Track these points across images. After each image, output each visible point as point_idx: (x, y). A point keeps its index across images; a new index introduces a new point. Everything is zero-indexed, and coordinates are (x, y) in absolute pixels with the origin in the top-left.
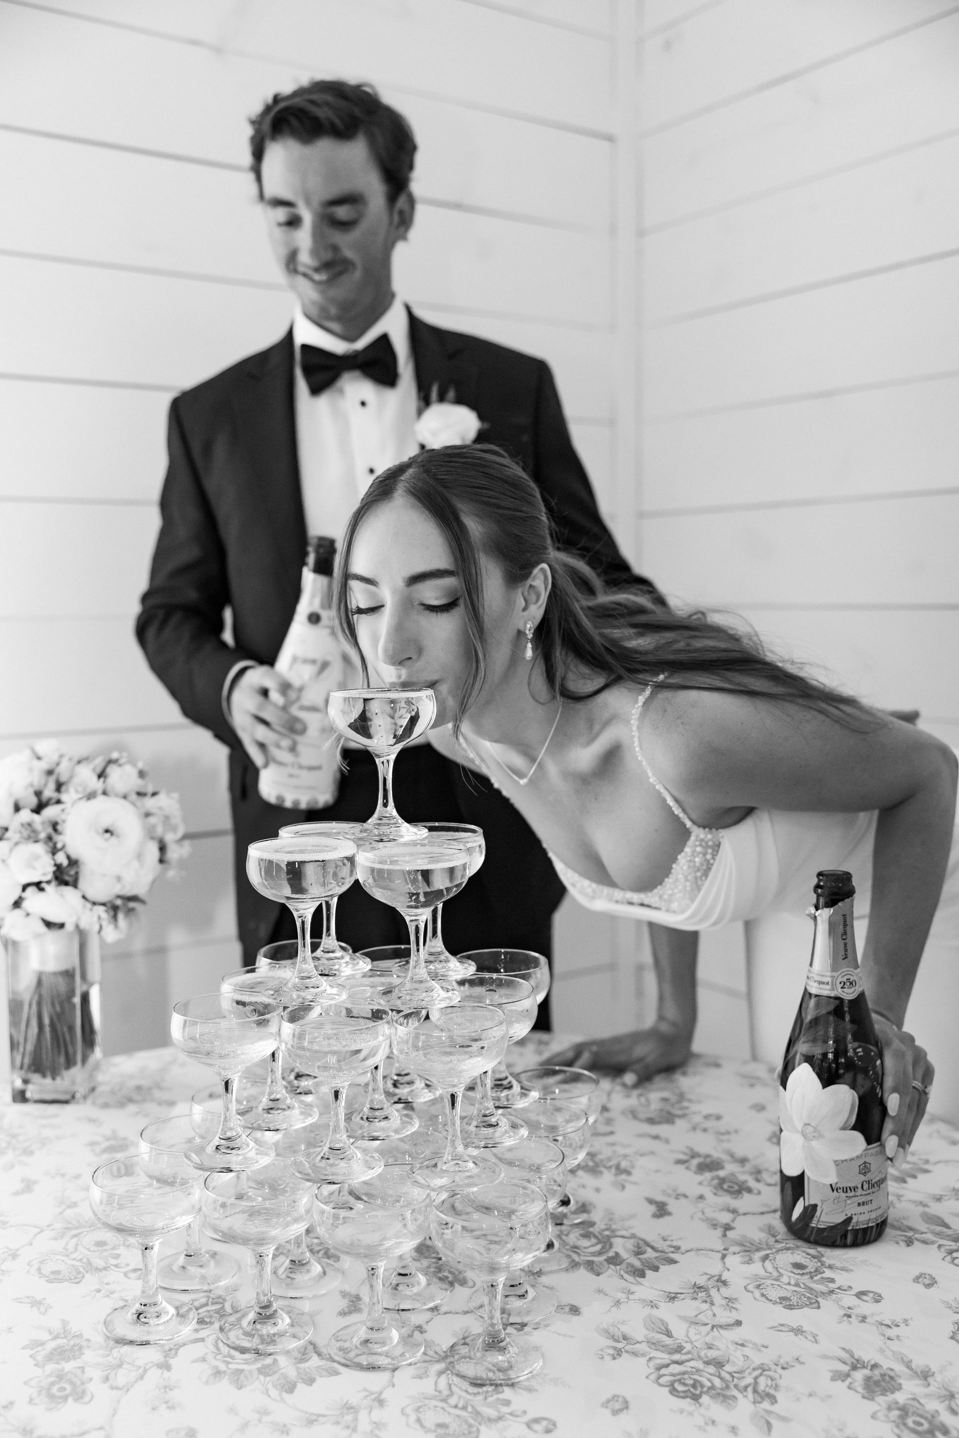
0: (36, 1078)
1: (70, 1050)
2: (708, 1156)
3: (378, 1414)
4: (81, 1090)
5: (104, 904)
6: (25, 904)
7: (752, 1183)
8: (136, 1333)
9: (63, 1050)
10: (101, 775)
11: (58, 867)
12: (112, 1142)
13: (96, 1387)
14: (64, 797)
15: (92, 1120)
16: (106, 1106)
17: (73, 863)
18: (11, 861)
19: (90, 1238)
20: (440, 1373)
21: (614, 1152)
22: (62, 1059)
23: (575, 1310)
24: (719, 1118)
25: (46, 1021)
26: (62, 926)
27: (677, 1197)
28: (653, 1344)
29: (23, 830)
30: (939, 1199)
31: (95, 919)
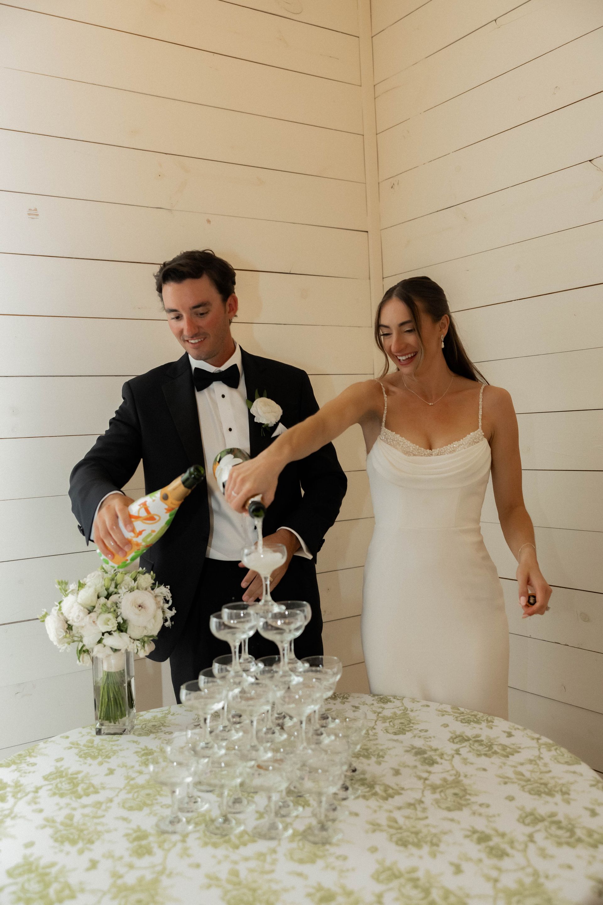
0: (106, 723)
1: (123, 709)
2: (421, 748)
3: (274, 856)
4: (129, 728)
5: (138, 640)
6: (104, 641)
7: (439, 760)
8: (170, 828)
9: (119, 708)
10: (135, 580)
11: (119, 623)
12: (146, 751)
13: (156, 849)
14: (120, 591)
15: (134, 742)
16: (140, 735)
17: (125, 621)
18: (98, 622)
19: (144, 792)
20: (300, 840)
21: (377, 748)
22: (119, 713)
23: (357, 815)
24: (426, 731)
25: (112, 696)
26: (119, 650)
27: (405, 767)
28: (390, 827)
29: (103, 608)
30: (522, 764)
31: (135, 647)
